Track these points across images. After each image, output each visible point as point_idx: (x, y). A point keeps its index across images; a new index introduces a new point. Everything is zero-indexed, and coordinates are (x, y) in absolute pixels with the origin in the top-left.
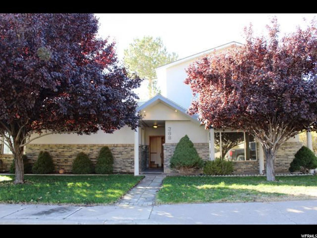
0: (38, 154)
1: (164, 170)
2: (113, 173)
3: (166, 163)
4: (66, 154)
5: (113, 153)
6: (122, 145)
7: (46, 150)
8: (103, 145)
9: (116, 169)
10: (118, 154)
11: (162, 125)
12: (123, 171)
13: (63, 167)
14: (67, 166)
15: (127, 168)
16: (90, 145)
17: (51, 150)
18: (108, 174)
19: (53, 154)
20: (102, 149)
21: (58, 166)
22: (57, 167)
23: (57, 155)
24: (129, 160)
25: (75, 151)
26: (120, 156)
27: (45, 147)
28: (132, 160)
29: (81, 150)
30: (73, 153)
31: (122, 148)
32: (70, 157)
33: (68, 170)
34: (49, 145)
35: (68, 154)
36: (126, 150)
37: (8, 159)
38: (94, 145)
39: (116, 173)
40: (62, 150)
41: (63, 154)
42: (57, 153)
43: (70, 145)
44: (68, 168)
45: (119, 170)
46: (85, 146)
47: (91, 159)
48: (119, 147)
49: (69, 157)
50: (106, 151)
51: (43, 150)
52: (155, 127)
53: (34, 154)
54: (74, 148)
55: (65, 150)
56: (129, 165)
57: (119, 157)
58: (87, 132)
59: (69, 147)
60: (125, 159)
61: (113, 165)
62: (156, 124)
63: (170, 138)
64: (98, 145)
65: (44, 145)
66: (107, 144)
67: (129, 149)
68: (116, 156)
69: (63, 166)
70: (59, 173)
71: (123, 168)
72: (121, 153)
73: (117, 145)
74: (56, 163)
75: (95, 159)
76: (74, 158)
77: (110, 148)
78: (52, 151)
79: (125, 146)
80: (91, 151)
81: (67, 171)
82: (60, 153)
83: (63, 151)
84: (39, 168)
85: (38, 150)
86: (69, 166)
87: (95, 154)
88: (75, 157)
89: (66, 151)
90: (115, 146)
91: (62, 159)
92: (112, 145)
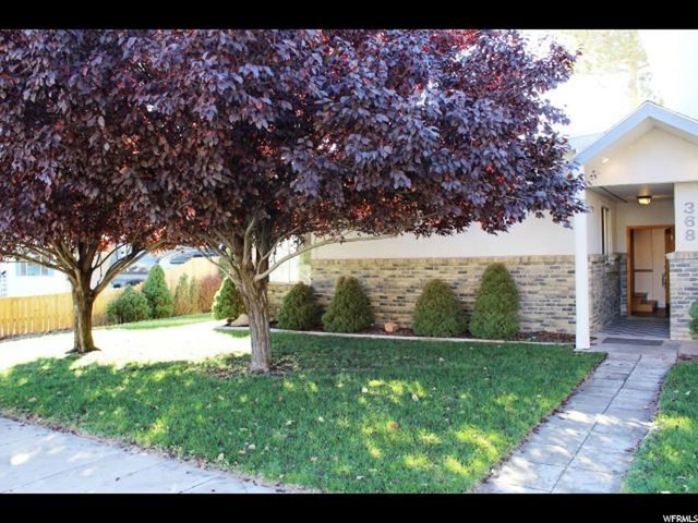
0: (336, 283)
1: (672, 333)
2: (518, 336)
3: (678, 312)
4: (401, 283)
5: (516, 279)
6: (544, 257)
7: (353, 272)
8: (492, 258)
9: (528, 325)
10: (532, 284)
11: (664, 195)
12: (548, 330)
13: (395, 315)
14: (404, 313)
15: (558, 321)
16: (457, 259)
17: (364, 272)
18: (503, 338)
19: (370, 283)
20: (488, 270)
21: (382, 312)
22: (382, 315)
23: (380, 287)
24: (563, 301)
25: (422, 276)
26: (538, 288)
27: (352, 267)
28: (571, 301)
29: (435, 274)
30: (416, 280)
31: (543, 266)
32: (411, 290)
33: (406, 323)
34: (360, 261)
35: (406, 283)
36: (555, 272)
37: (277, 294)
38: (468, 259)
39: (526, 336)
40: (390, 273)
41: (392, 283)
42: (379, 280)
43: (408, 260)
44: (406, 320)
45: (535, 327)
46: (446, 262)
47: (461, 295)
48: (535, 263)
49: (409, 291)
50: (499, 277)
51: (347, 274)
52: (644, 201)
53: (328, 282)
54: (420, 269)
55: (398, 272)
56: (566, 313)
57: (536, 293)
58: (443, 228)
59: (408, 265)
60: (552, 296)
61: (520, 312)
62: (645, 194)
63: (690, 236)
64: (478, 259)
65: (348, 262)
66: (503, 258)
67: (565, 268)
68: (527, 288)
69: (395, 312)
70: (384, 331)
71: (546, 321)
72: (540, 280)
73: (529, 258)
74: (377, 304)
75: (471, 295)
76: (419, 292)
77: (509, 268)
78: (368, 276)
79: (551, 262)
80: (461, 276)
81: (404, 326)
82: (385, 280)
83: (394, 276)
84: (336, 319)
85: (337, 273)
86: (409, 313)
87: (470, 284)
88: (421, 291)
89: (400, 276)
90: (526, 260)
91: (392, 297)
92: (514, 258)
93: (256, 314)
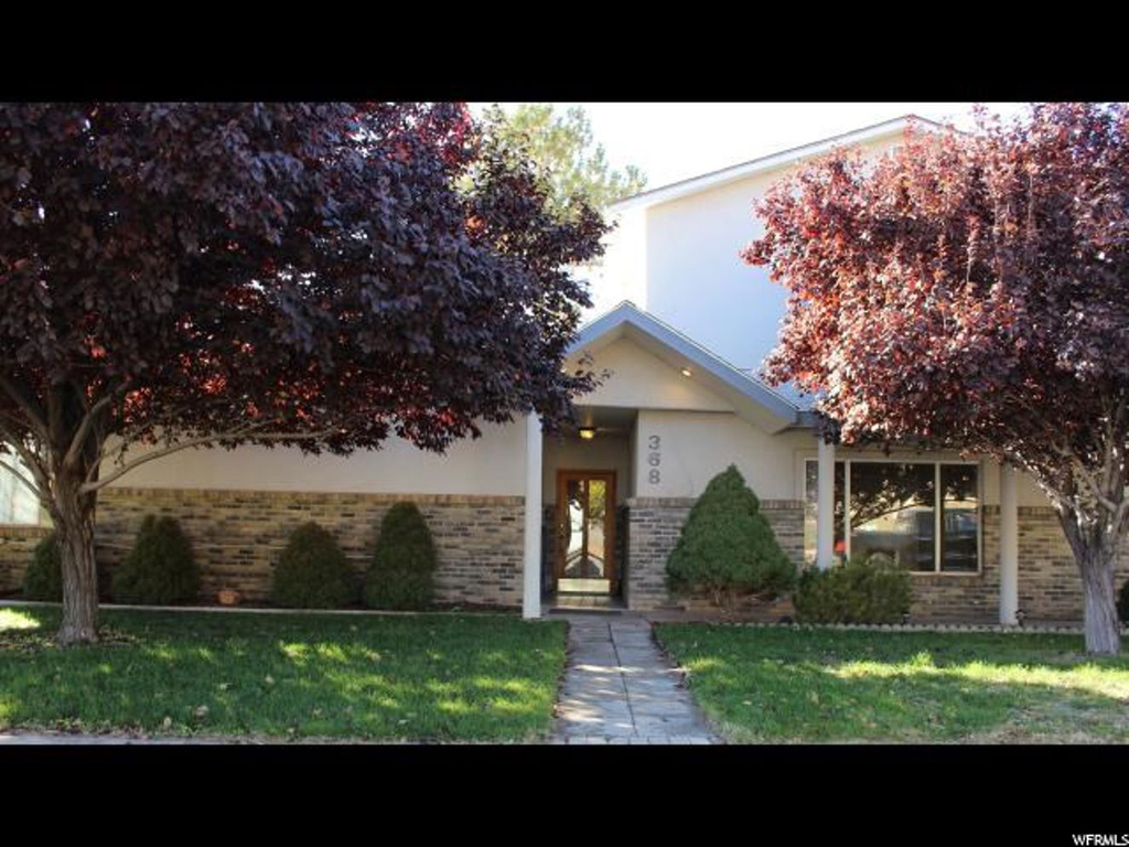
0: (134, 526)
1: (631, 602)
2: (434, 607)
3: (639, 574)
4: (245, 530)
5: (433, 528)
6: (470, 498)
7: (165, 510)
8: (395, 496)
9: (444, 592)
10: (451, 535)
12: (471, 599)
13: (234, 580)
14: (250, 575)
15: (486, 587)
16: (340, 495)
17: (184, 510)
18: (416, 608)
19: (193, 527)
20: (391, 512)
21: (212, 573)
22: (211, 579)
23: (211, 534)
24: (494, 559)
25: (283, 519)
26: (458, 540)
27: (163, 501)
28: (505, 559)
29: (304, 517)
30: (274, 524)
31: (466, 510)
32: (263, 539)
33: (251, 592)
34: (178, 493)
35: (256, 529)
36: (484, 518)
38: (357, 496)
39: (448, 607)
40: (230, 512)
41: (234, 529)
42: (212, 523)
43: (262, 494)
44: (250, 585)
45: (453, 595)
46: (323, 499)
47: (346, 549)
48: (457, 505)
49: (259, 542)
50: (409, 521)
51: (154, 510)
52: (587, 434)
53: (119, 524)
54: (280, 507)
55: (243, 512)
56: (496, 576)
57: (455, 547)
59: (261, 500)
60: (479, 552)
61: (434, 576)
62: (588, 424)
63: (655, 479)
64: (372, 497)
65: (157, 493)
66: (411, 496)
67: (498, 513)
68: (443, 541)
69: (234, 575)
70: (217, 602)
71: (469, 588)
72: (462, 530)
73: (449, 497)
74: (204, 562)
75: (359, 549)
76: (278, 544)
77: (421, 510)
78: (191, 517)
79: (479, 504)
80: (346, 520)
81: (248, 597)
82: (221, 523)
83: (235, 518)
84: (140, 582)
85: (135, 509)
86: (258, 575)
87: (359, 532)
88: (285, 542)
89: (246, 518)
90: (443, 500)
91: (231, 550)
92: (428, 497)
93: (78, 548)
